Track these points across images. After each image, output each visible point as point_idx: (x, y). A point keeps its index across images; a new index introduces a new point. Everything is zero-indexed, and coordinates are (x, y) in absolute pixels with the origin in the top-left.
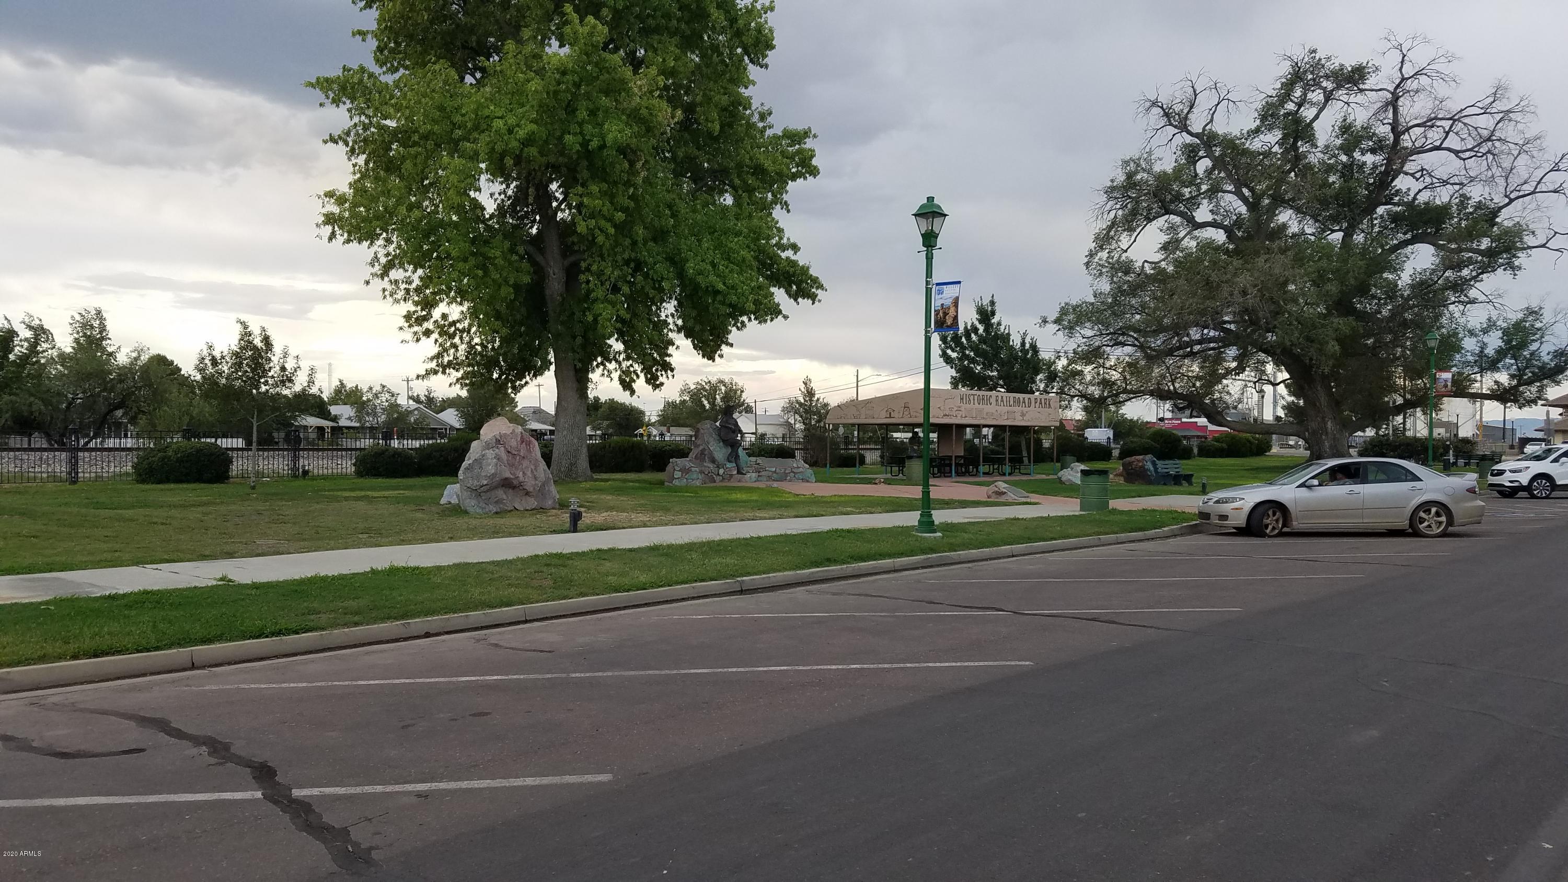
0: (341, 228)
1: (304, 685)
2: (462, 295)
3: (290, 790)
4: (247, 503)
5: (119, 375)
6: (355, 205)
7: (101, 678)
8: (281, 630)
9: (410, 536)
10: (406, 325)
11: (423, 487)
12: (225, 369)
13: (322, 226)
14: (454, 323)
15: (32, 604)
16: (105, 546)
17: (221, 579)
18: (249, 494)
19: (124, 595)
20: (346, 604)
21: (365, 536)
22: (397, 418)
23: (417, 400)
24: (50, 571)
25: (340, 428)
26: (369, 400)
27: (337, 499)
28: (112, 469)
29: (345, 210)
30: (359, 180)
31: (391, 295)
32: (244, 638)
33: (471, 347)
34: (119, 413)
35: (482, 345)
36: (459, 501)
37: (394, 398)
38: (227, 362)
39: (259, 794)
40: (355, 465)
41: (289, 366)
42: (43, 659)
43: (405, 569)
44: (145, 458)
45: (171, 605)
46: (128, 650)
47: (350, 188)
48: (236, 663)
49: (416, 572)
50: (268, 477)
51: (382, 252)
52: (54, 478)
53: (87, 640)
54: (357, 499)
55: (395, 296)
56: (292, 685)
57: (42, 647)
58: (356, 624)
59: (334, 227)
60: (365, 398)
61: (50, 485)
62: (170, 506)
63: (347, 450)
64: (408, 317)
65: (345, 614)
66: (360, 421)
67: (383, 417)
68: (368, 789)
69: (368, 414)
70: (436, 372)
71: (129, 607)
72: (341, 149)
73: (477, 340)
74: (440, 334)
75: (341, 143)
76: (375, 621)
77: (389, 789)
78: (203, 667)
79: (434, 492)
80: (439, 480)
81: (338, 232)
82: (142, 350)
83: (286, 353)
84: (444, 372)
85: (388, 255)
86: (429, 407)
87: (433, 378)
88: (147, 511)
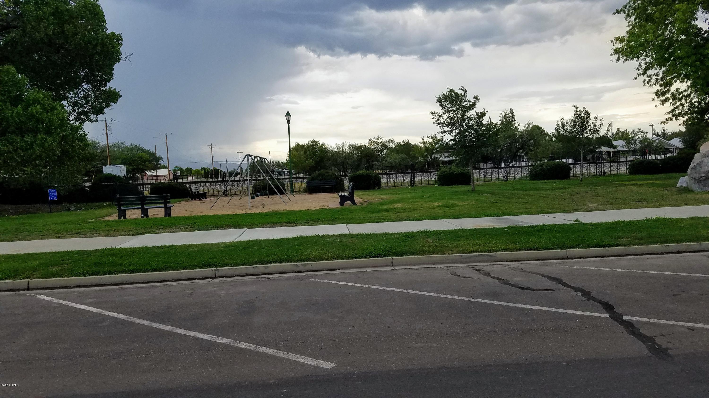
0: (622, 54)
1: (620, 270)
2: (687, 77)
3: (622, 316)
4: (580, 188)
5: (521, 135)
6: (629, 41)
7: (530, 259)
8: (606, 245)
9: (662, 203)
10: (656, 97)
11: (665, 179)
12: (568, 128)
13: (613, 55)
14: (682, 92)
15: (501, 228)
16: (523, 206)
17: (576, 221)
18: (580, 184)
19: (536, 226)
20: (636, 234)
21: (640, 203)
22: (647, 145)
23: (657, 135)
24: (505, 216)
25: (618, 152)
26: (632, 137)
27: (622, 185)
28: (520, 175)
29: (624, 45)
30: (631, 29)
31: (648, 83)
32: (589, 247)
33: (692, 104)
34: (521, 151)
35: (698, 102)
36: (688, 185)
37: (645, 135)
38: (569, 125)
39: (607, 316)
40: (628, 169)
41: (598, 123)
42: (507, 250)
43: (664, 219)
44: (534, 170)
45: (556, 231)
46: (540, 248)
47: (627, 34)
48: (586, 258)
49: (670, 220)
50: (587, 176)
51: (643, 62)
52: (498, 179)
53: (524, 244)
54: (632, 185)
55: (650, 83)
56: (614, 270)
57: (507, 245)
58: (641, 244)
59: (619, 55)
60: (630, 136)
61: (497, 182)
62: (547, 190)
63: (622, 162)
64: (657, 93)
65: (636, 239)
66: (628, 148)
67: (640, 145)
68: (661, 321)
69: (632, 144)
70: (671, 119)
71: (539, 231)
72: (623, 15)
73: (696, 100)
74: (673, 100)
75: (622, 13)
76: (651, 243)
77: (672, 323)
78: (571, 258)
79: (671, 181)
80: (673, 175)
81: (621, 56)
82: (530, 124)
83: (596, 118)
84: (676, 119)
85: (646, 63)
86: (664, 138)
87: (670, 122)
88: (538, 192)
